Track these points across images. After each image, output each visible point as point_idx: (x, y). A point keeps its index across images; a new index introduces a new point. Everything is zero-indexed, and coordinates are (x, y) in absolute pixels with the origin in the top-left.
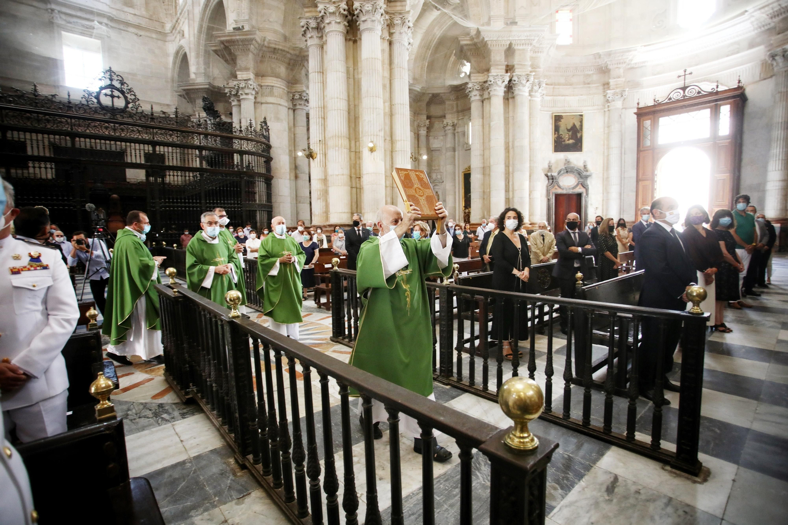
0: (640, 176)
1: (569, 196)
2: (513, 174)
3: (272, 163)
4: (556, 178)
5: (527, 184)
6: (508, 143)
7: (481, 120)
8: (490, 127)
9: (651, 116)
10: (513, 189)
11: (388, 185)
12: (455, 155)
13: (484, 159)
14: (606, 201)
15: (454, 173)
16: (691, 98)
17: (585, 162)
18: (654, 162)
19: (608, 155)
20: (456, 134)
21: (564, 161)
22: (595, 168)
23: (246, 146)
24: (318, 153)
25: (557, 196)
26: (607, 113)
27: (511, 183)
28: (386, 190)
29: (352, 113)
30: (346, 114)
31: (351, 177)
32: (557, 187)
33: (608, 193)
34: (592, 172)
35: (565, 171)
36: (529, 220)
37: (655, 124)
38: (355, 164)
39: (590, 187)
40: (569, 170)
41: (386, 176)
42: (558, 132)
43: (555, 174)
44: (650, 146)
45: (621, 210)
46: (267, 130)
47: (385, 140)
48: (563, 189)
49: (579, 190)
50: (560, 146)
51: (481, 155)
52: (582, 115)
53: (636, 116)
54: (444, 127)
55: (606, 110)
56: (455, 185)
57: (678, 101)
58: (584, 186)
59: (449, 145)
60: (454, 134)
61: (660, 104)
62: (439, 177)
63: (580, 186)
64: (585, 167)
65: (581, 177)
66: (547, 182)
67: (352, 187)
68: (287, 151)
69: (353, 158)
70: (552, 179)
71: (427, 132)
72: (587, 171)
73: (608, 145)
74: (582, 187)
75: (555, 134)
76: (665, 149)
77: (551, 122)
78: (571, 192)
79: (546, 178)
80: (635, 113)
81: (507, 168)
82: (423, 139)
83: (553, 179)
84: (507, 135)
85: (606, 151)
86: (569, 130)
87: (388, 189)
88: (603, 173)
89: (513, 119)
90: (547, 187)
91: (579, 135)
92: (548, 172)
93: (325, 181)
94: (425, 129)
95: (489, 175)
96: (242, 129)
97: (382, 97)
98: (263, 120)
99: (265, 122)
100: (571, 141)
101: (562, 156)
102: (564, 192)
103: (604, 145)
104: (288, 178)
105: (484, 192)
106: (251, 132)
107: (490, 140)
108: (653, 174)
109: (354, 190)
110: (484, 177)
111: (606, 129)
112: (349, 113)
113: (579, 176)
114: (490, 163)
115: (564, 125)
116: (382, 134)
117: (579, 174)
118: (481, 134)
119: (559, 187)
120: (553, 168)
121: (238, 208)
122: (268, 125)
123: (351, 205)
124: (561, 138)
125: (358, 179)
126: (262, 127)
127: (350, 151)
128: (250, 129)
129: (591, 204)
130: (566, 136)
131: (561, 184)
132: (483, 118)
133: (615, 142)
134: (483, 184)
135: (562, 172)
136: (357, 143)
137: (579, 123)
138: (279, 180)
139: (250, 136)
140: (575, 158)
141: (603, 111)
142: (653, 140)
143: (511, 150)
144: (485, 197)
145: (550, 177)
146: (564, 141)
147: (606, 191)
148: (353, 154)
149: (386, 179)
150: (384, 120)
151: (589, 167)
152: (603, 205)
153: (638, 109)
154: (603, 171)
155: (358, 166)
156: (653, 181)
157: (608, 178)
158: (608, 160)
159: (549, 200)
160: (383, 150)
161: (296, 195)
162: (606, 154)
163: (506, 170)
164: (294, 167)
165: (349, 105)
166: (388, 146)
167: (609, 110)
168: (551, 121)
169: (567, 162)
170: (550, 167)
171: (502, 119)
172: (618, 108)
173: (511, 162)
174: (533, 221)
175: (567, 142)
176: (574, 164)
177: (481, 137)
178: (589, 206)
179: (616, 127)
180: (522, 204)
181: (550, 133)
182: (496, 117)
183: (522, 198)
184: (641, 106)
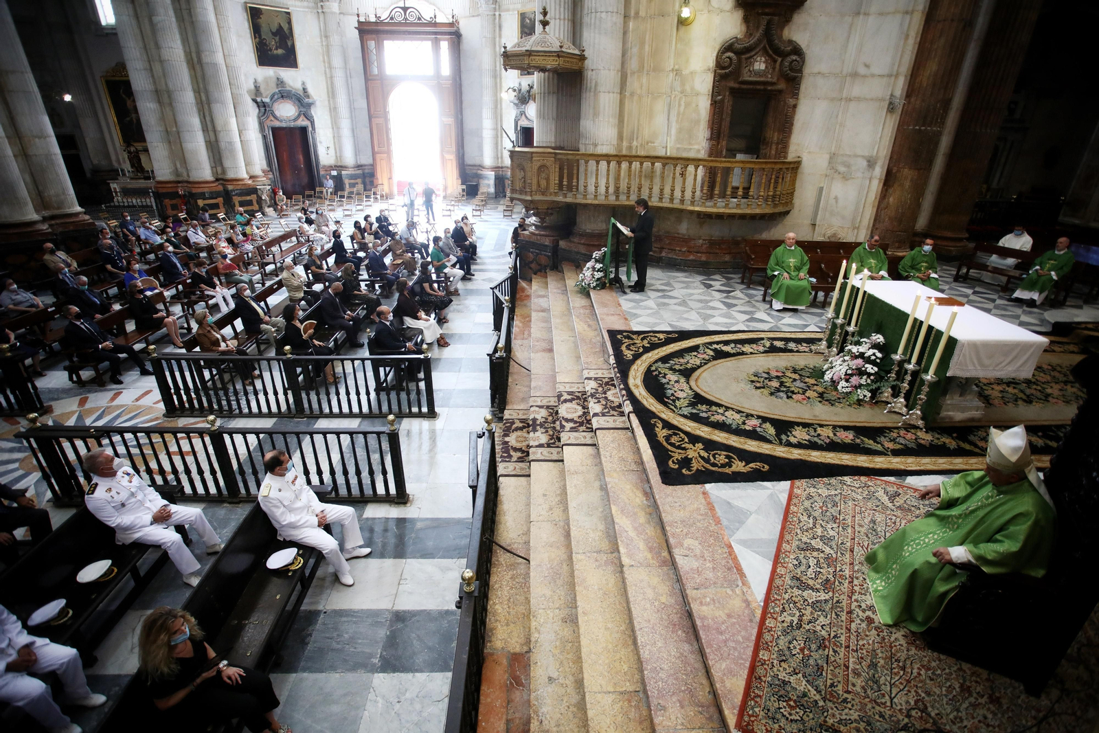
0: (372, 111)
1: (290, 131)
2: (209, 104)
4: (269, 106)
5: (233, 121)
6: (190, 52)
8: (151, 24)
9: (374, 36)
10: (214, 127)
13: (153, 76)
14: (337, 138)
16: (412, 24)
17: (303, 84)
18: (385, 96)
19: (331, 77)
21: (275, 80)
22: (317, 93)
25: (275, 131)
26: (322, 16)
27: (208, 118)
32: (273, 119)
33: (338, 128)
34: (315, 98)
35: (280, 95)
36: (247, 173)
37: (379, 47)
39: (316, 119)
40: (284, 94)
42: (260, 36)
43: (267, 100)
44: (376, 75)
45: (357, 152)
48: (281, 121)
49: (302, 122)
50: (265, 57)
51: (145, 69)
52: (288, 13)
53: (357, 31)
55: (320, 11)
57: (400, 24)
58: (309, 117)
61: (382, 22)
63: (302, 117)
64: (305, 90)
65: (302, 105)
66: (257, 110)
70: (264, 109)
72: (308, 97)
73: (329, 63)
74: (305, 119)
75: (255, 37)
76: (395, 81)
77: (246, 17)
78: (292, 124)
79: (255, 105)
80: (355, 27)
81: (197, 94)
83: (265, 106)
84: (185, 41)
85: (328, 70)
86: (274, 34)
87: (21, 159)
88: (329, 101)
89: (190, 15)
90: (259, 117)
91: (289, 44)
92: (256, 96)
95: (171, 104)
100: (280, 51)
101: (270, 72)
102: (284, 125)
103: (324, 62)
105: (167, 131)
107: (158, 47)
108: (386, 111)
110: (161, 106)
111: (324, 39)
113: (299, 104)
114: (166, 84)
115: (267, 24)
117: (299, 101)
119: (276, 118)
120: (262, 89)
124: (265, 44)
129: (321, 142)
130: (272, 43)
131: (277, 113)
133: (337, 61)
135: (276, 97)
137: (287, 25)
140: (291, 78)
141: (315, 11)
142: (380, 67)
143: (198, 67)
144: (172, 139)
145: (260, 104)
146: (271, 50)
147: (336, 125)
149: (11, 146)
151: (311, 91)
152: (334, 143)
153: (359, 22)
154: (329, 97)
156: (387, 120)
157: (335, 108)
158: (332, 83)
159: (264, 137)
162: (328, 76)
167: (323, 12)
168: (245, 14)
169: (280, 82)
170: (257, 88)
171: (171, 13)
172: (335, 13)
173: (201, 86)
174: (252, 174)
175: (275, 52)
176: (291, 87)
177: (139, 37)
178: (318, 144)
179: (335, 39)
180: (232, 151)
181: (249, 35)
182: (161, 11)
183: (231, 143)
184: (362, 19)
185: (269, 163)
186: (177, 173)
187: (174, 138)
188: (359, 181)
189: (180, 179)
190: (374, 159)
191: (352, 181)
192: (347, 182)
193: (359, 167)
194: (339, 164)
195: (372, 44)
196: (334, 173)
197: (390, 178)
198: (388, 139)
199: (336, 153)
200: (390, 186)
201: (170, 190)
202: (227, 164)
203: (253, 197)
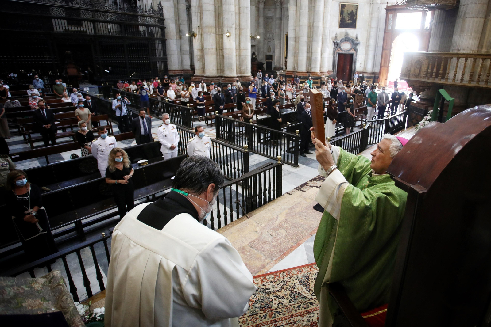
0: (384, 48)
1: (345, 55)
2: (312, 42)
3: (166, 30)
4: (339, 44)
6: (311, 23)
7: (295, 7)
8: (300, 13)
9: (393, 12)
10: (312, 51)
11: (237, 54)
12: (281, 23)
13: (296, 32)
14: (366, 59)
15: (281, 34)
17: (357, 35)
18: (392, 40)
19: (370, 32)
20: (283, 9)
21: (345, 33)
22: (362, 39)
23: (150, 21)
24: (197, 34)
25: (340, 55)
26: (372, 5)
27: (310, 47)
28: (236, 57)
29: (217, 12)
30: (213, 13)
31: (217, 49)
32: (339, 49)
33: (368, 55)
34: (360, 41)
35: (345, 40)
36: (320, 70)
37: (395, 17)
38: (219, 42)
39: (358, 50)
40: (347, 39)
41: (236, 49)
42: (343, 15)
43: (339, 42)
44: (390, 30)
45: (374, 66)
46: (162, 9)
47: (236, 28)
48: (343, 51)
49: (352, 52)
50: (343, 24)
51: (294, 29)
52: (357, 5)
53: (385, 10)
54: (275, 4)
55: (371, 3)
56: (280, 43)
58: (356, 50)
59: (278, 15)
60: (281, 9)
61: (398, 5)
62: (271, 36)
63: (353, 49)
64: (357, 38)
65: (354, 44)
66: (334, 46)
67: (217, 55)
68: (174, 20)
69: (218, 38)
70: (337, 45)
71: (264, 6)
72: (357, 41)
73: (370, 26)
74: (354, 50)
75: (341, 16)
77: (339, 8)
78: (347, 52)
79: (334, 44)
80: (385, 9)
82: (261, 10)
83: (337, 44)
84: (310, 18)
85: (369, 29)
86: (349, 14)
87: (238, 56)
88: (366, 43)
89: (314, 9)
90: (334, 49)
91: (354, 18)
92: (335, 40)
93: (202, 50)
94: (263, 4)
95: (298, 42)
96: (147, 10)
97: (234, 4)
98: (159, 3)
99: (160, 4)
100: (350, 21)
101: (344, 30)
102: (344, 52)
103: (368, 25)
104: (175, 38)
105: (295, 52)
106: (152, 12)
107: (300, 21)
108: (391, 47)
109: (219, 56)
110: (295, 43)
111: (370, 15)
112: (215, 11)
113: (352, 44)
114: (299, 35)
115: (347, 11)
116: (234, 26)
117: (353, 42)
118: (295, 16)
119: (341, 49)
120: (338, 37)
121: (148, 60)
122: (162, 5)
123: (217, 65)
124: (344, 19)
125: (220, 50)
126: (159, 8)
127: (216, 34)
128: (151, 9)
129: (358, 61)
130: (347, 18)
131: (342, 47)
132: (296, 6)
133: (374, 25)
134: (295, 48)
135: (343, 40)
136: (220, 29)
137: (355, 10)
138: (170, 40)
139: (152, 14)
140: (352, 32)
141: (369, 3)
142: (393, 26)
143: (312, 28)
146: (346, 21)
147: (367, 54)
148: (218, 36)
149: (236, 51)
150: (235, 17)
151: (359, 38)
152: (364, 62)
153: (387, 6)
154: (367, 41)
155: (220, 42)
156: (390, 51)
157: (368, 46)
158: (370, 34)
159: (334, 57)
160: (235, 35)
161: (181, 49)
162: (369, 31)
163: (308, 40)
164: (179, 30)
165: (215, 7)
166: (238, 33)
167: (373, 3)
168: (339, 7)
169: (347, 34)
170: (336, 37)
171: (307, 8)
172: (378, 3)
173: (311, 35)
174: (322, 71)
175: (347, 22)
176: (350, 36)
177: (295, 18)
178: (357, 62)
179: (375, 15)
180: (316, 61)
181: (338, 16)
182: (303, 7)
183: (316, 58)
184: (389, 5)
185: (333, 68)
186: (294, 68)
187: (296, 55)
188: (372, 80)
189: (295, 71)
190: (380, 70)
191: (368, 80)
192: (366, 79)
193: (373, 73)
194: (365, 71)
195: (391, 16)
196: (361, 75)
197: (386, 79)
198: (389, 60)
199: (364, 66)
200: (385, 83)
201: (290, 75)
202: (313, 66)
203: (319, 81)
